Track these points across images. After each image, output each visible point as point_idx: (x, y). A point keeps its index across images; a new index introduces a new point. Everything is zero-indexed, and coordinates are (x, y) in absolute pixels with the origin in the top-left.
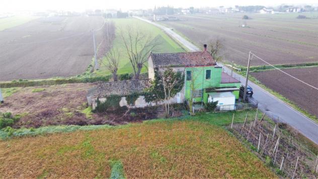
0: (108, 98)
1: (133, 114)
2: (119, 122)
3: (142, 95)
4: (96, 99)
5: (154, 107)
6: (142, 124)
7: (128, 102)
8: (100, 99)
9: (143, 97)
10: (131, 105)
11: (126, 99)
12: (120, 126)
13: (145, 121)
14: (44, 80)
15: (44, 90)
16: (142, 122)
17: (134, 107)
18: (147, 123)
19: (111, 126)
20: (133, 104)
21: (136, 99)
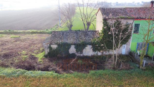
0: (59, 45)
1: (80, 61)
2: (65, 69)
3: (90, 45)
4: (49, 45)
5: (100, 56)
6: (88, 74)
7: (76, 50)
8: (52, 46)
9: (91, 46)
10: (79, 53)
11: (75, 47)
12: (65, 74)
13: (92, 72)
14: (24, 31)
15: (20, 37)
16: (88, 72)
17: (82, 55)
18: (94, 74)
19: (56, 74)
20: (81, 52)
21: (84, 48)
